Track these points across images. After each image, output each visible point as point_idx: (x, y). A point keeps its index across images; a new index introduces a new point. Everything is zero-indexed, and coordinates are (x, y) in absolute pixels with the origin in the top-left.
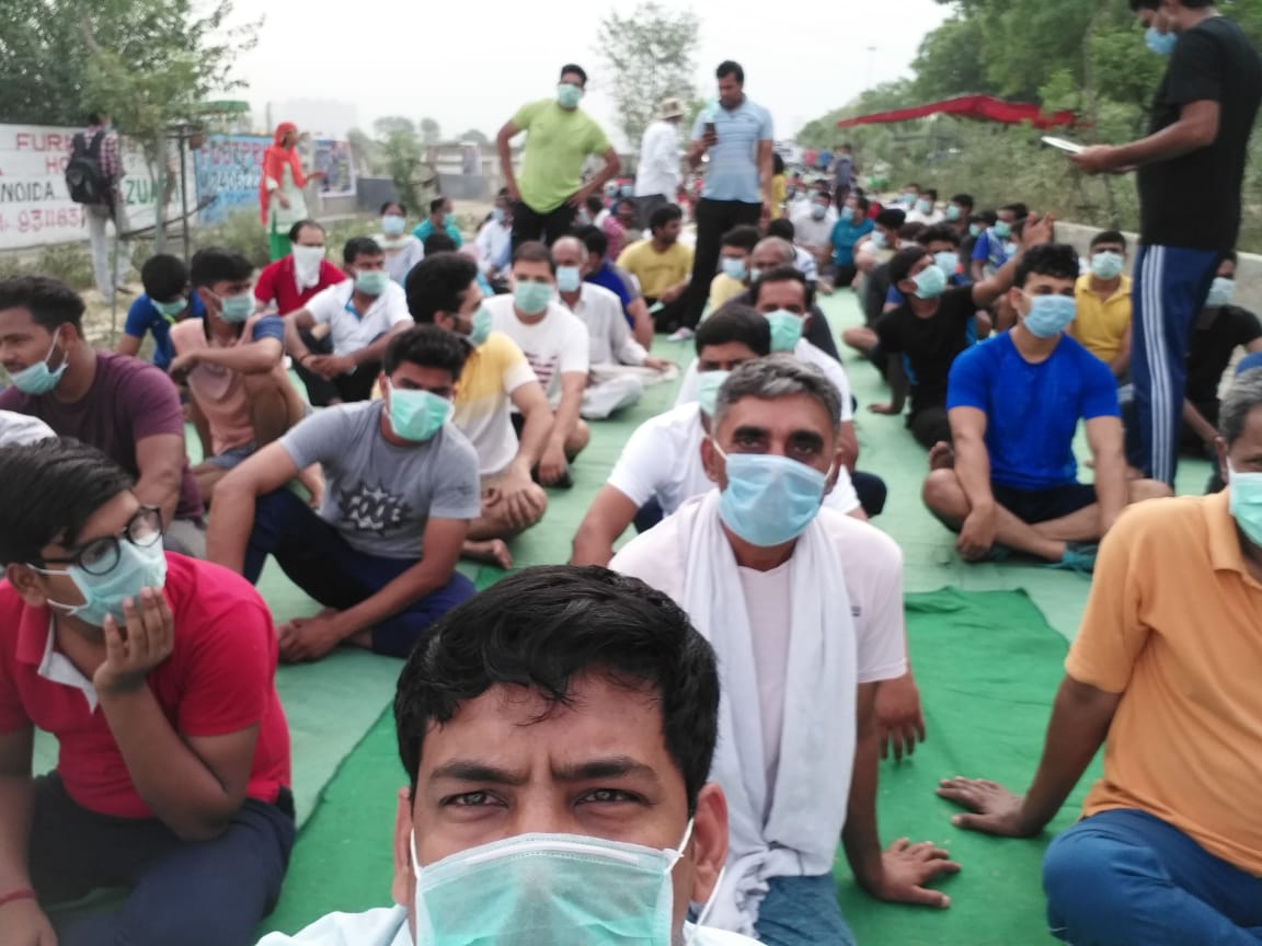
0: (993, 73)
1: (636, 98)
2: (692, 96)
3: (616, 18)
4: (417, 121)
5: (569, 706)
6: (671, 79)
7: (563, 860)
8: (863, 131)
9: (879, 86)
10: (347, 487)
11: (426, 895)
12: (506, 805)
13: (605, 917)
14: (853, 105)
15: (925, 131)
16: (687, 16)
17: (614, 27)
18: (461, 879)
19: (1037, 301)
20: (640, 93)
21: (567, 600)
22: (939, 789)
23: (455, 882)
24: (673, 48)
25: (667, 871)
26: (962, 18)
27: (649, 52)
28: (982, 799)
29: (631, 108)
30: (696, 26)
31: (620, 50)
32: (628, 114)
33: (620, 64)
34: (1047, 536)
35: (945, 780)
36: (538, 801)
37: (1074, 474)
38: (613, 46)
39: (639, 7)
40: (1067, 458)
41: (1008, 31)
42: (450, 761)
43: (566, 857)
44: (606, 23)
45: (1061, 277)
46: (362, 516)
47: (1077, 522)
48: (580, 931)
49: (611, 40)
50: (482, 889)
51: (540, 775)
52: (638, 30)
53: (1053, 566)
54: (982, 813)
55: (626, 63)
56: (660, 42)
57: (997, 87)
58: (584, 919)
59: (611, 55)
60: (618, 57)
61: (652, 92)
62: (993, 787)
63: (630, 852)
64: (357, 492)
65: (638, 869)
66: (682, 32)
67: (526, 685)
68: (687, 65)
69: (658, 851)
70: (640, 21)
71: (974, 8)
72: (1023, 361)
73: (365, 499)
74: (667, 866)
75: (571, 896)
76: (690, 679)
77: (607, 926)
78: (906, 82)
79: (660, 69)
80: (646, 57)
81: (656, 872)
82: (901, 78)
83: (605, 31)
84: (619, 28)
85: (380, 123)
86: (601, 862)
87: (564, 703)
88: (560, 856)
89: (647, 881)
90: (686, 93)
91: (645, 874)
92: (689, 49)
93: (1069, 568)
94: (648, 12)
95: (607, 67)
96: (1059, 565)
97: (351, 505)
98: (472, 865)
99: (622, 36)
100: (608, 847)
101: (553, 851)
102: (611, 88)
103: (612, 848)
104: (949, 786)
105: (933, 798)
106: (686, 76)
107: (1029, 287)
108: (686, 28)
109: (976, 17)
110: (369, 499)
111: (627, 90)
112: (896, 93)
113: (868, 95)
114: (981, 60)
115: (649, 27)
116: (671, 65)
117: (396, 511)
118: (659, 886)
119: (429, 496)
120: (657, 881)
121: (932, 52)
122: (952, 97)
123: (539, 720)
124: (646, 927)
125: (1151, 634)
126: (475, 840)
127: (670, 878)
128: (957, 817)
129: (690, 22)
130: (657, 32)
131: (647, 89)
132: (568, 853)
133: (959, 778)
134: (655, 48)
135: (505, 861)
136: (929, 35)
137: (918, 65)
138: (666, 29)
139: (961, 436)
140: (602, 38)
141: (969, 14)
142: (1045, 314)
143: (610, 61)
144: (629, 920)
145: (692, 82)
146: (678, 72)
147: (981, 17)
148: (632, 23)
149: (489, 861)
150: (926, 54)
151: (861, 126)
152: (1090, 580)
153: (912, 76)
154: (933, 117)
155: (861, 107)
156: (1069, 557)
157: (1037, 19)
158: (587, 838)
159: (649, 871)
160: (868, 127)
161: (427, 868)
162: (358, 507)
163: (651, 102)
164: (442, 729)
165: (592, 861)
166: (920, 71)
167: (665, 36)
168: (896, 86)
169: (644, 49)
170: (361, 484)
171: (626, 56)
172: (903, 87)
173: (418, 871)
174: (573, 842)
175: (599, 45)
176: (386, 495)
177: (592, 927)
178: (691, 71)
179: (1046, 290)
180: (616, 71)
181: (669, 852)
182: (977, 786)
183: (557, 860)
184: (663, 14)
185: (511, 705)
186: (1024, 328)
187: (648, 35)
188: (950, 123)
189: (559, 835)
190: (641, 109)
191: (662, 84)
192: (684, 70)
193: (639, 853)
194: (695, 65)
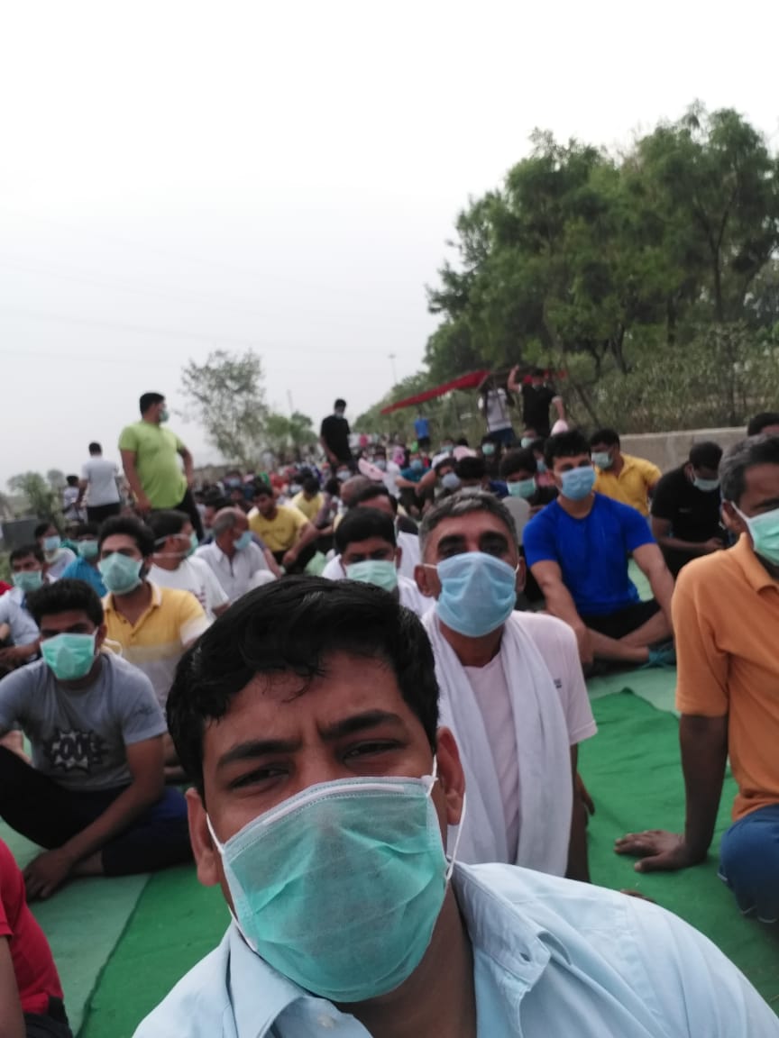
0: (484, 354)
1: (222, 422)
2: (266, 413)
3: (194, 366)
4: (43, 473)
5: (322, 676)
6: (247, 403)
7: (345, 800)
8: (400, 414)
9: (404, 380)
10: (47, 735)
11: (232, 865)
12: (286, 772)
13: (389, 840)
14: (388, 399)
15: (445, 406)
16: (249, 356)
17: (193, 373)
18: (262, 840)
19: (564, 476)
20: (225, 417)
21: (302, 595)
22: (616, 848)
23: (256, 845)
24: (243, 381)
25: (428, 794)
26: (452, 322)
27: (227, 387)
28: (652, 844)
29: (219, 430)
30: (258, 362)
31: (202, 389)
32: (219, 435)
33: (204, 399)
34: (632, 645)
35: (619, 840)
36: (312, 759)
37: (637, 596)
38: (197, 386)
39: (210, 355)
40: (627, 584)
41: (487, 323)
42: (232, 748)
43: (346, 797)
44: (186, 371)
45: (576, 454)
46: (66, 757)
47: (651, 628)
48: (371, 853)
49: (193, 383)
50: (281, 845)
51: (310, 737)
52: (213, 373)
53: (645, 666)
54: (656, 854)
55: (209, 398)
56: (232, 378)
57: (489, 364)
58: (373, 844)
59: (195, 394)
60: (202, 395)
61: (233, 415)
62: (658, 833)
63: (395, 783)
64: (56, 738)
65: (406, 796)
66: (247, 368)
67: (283, 668)
68: (258, 391)
69: (418, 780)
70: (214, 366)
71: (458, 313)
72: (572, 519)
73: (63, 743)
74: (427, 791)
75: (359, 828)
76: (411, 642)
77: (392, 847)
78: (424, 374)
79: (237, 398)
80: (224, 391)
81: (419, 796)
82: (419, 373)
83: (188, 377)
84: (197, 373)
85: (13, 482)
86: (375, 796)
87: (318, 674)
88: (342, 797)
89: (414, 805)
90: (262, 411)
91: (412, 799)
92: (256, 379)
93: (656, 665)
94: (218, 359)
95: (195, 404)
96: (648, 665)
97: (52, 752)
98: (270, 825)
99: (202, 378)
100: (377, 782)
101: (335, 795)
102: (201, 418)
103: (381, 782)
104: (624, 842)
105: (614, 856)
106: (258, 399)
107: (556, 467)
108: (250, 364)
109: (461, 318)
110: (67, 741)
111: (214, 417)
112: (418, 383)
113: (397, 389)
114: (473, 347)
115: (221, 369)
116: (245, 394)
117: (92, 744)
118: (424, 807)
119: (118, 727)
120: (422, 804)
121: (436, 349)
122: (459, 377)
123: (300, 694)
124: (423, 843)
125: (730, 657)
126: (267, 805)
127: (431, 800)
128: (638, 864)
129: (253, 360)
130: (228, 371)
131: (230, 414)
132: (346, 793)
133: (629, 835)
134: (229, 383)
135: (297, 814)
136: (431, 338)
137: (428, 360)
138: (235, 368)
139: (545, 584)
140: (185, 382)
141: (456, 318)
142: (573, 485)
143: (195, 399)
144: (408, 840)
145: (264, 403)
146: (251, 397)
147: (466, 318)
148: (207, 368)
149: (284, 817)
150: (432, 351)
151: (398, 411)
152: (676, 669)
153: (426, 368)
154: (448, 395)
155: (393, 398)
156: (653, 657)
157: (504, 311)
158: (360, 779)
159: (415, 796)
160: (403, 411)
161: (228, 842)
162: (60, 752)
163: (235, 423)
164: (219, 722)
165: (368, 796)
166: (432, 363)
167: (235, 373)
168: (417, 378)
169: (221, 385)
170: (57, 730)
171: (208, 393)
172: (422, 378)
173: (221, 848)
174: (349, 784)
175: (185, 388)
176: (78, 733)
177: (381, 848)
178: (262, 396)
179: (568, 467)
180: (201, 406)
181: (426, 778)
182: (646, 836)
183: (340, 801)
184: (230, 357)
185: (273, 688)
186: (563, 497)
187: (223, 375)
188: (462, 396)
189: (337, 781)
190: (228, 429)
191: (241, 409)
192: (255, 395)
193: (403, 783)
194: (264, 390)
